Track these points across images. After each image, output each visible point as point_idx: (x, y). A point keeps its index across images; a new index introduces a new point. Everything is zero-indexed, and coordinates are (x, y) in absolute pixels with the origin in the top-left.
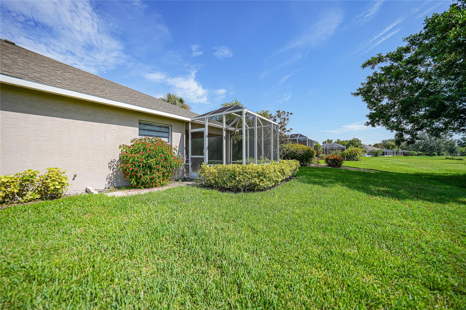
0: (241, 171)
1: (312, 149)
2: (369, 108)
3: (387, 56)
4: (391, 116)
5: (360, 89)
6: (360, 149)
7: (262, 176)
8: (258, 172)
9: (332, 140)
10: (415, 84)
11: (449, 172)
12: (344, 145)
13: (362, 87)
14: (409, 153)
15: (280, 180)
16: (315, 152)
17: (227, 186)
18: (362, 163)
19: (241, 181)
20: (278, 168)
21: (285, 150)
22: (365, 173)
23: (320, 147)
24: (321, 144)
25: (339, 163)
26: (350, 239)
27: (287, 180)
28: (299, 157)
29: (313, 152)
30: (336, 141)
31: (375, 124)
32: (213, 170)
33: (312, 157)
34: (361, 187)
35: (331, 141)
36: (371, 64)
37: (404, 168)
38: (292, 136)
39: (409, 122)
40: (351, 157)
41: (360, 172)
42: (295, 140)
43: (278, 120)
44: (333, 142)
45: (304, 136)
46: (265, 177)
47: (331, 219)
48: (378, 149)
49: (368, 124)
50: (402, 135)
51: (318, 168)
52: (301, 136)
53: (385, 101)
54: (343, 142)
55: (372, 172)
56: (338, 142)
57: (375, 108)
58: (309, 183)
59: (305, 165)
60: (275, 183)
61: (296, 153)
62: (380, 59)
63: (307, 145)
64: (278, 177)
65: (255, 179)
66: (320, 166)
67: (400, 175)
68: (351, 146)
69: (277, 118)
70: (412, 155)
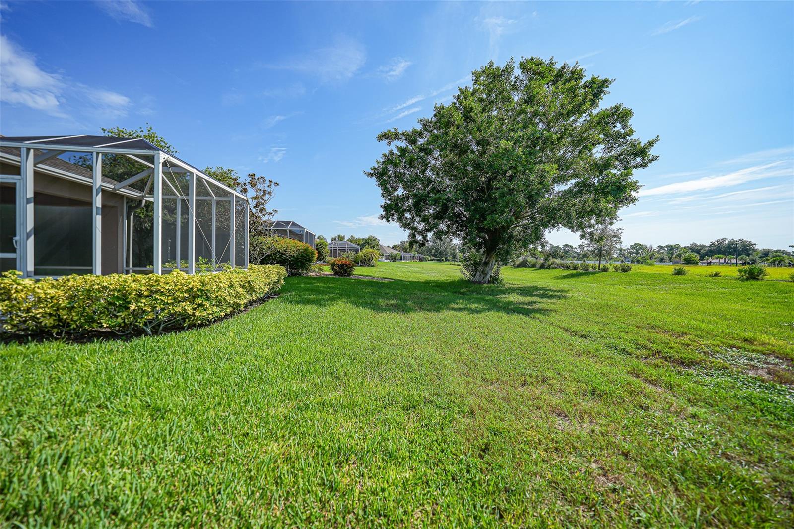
0: (143, 288)
1: (312, 248)
2: (384, 197)
3: (403, 134)
4: (405, 211)
5: (374, 168)
6: (376, 251)
7: (201, 296)
8: (192, 289)
9: (344, 236)
10: (426, 177)
11: (449, 278)
12: (358, 245)
13: (376, 166)
14: (424, 258)
15: (243, 302)
16: (316, 252)
17: (102, 326)
18: (378, 270)
19: (144, 311)
20: (238, 280)
21: (264, 247)
22: (377, 283)
23: (326, 245)
24: (329, 241)
25: (348, 270)
26: (338, 378)
27: (261, 300)
28: (290, 261)
29: (312, 253)
30: (350, 237)
31: (390, 219)
32: (49, 291)
33: (310, 260)
34: (369, 302)
35: (343, 238)
36: (387, 138)
37: (418, 275)
38: (279, 224)
39: (422, 221)
40: (366, 262)
41: (372, 282)
42: (286, 230)
43: (251, 193)
44: (346, 240)
45: (300, 227)
46: (208, 299)
47: (318, 355)
48: (396, 252)
49: (382, 217)
50: (414, 236)
51: (319, 279)
52: (294, 224)
53: (400, 191)
54: (359, 240)
55: (386, 281)
56: (352, 240)
57: (389, 197)
58: (298, 302)
59: (300, 275)
60: (234, 309)
61: (284, 254)
62: (396, 136)
63: (304, 242)
64: (240, 297)
65: (184, 304)
66: (323, 274)
67: (412, 283)
68: (367, 246)
69: (248, 187)
70: (426, 260)
